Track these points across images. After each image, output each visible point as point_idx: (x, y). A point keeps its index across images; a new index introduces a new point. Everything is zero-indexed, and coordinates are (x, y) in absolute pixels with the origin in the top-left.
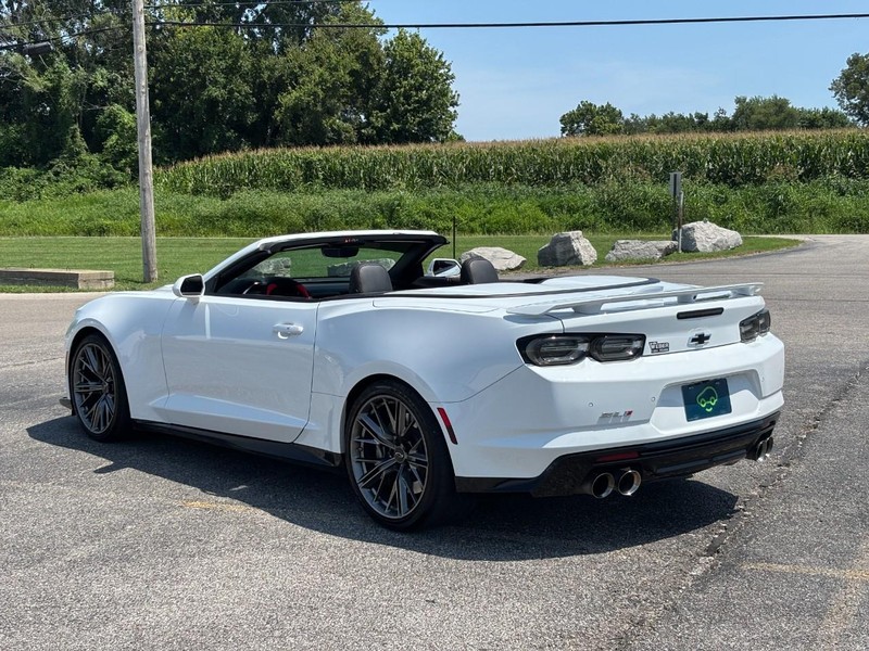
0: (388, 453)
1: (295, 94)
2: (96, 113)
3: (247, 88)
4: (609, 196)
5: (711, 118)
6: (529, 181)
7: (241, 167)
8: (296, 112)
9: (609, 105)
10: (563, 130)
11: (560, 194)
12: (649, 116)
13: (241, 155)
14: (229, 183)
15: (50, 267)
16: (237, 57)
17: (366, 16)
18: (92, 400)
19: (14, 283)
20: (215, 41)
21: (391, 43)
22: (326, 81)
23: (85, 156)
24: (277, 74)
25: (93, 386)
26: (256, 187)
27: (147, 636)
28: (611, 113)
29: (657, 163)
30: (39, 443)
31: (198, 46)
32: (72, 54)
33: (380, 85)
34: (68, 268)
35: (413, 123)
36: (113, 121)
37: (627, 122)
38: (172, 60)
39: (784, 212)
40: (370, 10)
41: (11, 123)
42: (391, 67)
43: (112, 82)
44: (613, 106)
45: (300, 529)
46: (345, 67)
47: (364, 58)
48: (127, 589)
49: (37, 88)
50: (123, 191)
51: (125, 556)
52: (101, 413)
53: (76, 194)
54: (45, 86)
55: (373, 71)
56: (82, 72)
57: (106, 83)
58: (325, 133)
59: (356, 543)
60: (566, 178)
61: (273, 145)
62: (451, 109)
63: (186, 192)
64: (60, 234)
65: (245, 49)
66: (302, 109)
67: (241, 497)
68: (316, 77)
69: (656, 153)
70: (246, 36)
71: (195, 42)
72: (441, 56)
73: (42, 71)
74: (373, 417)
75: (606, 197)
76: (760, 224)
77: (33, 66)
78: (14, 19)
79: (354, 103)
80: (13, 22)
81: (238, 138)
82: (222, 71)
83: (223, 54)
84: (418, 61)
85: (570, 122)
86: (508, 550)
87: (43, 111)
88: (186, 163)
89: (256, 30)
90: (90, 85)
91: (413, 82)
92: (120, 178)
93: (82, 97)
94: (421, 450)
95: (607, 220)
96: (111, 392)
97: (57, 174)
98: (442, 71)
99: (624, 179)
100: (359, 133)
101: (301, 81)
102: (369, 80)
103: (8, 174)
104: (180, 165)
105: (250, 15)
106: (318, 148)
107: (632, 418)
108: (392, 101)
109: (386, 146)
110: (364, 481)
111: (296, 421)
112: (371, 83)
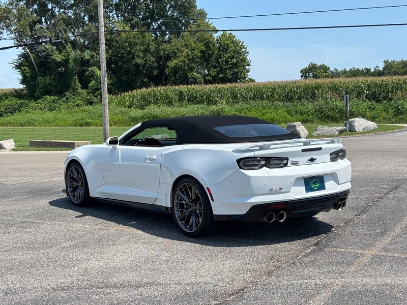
0: (189, 206)
1: (175, 61)
2: (85, 71)
3: (153, 59)
4: (319, 107)
5: (372, 70)
6: (282, 100)
7: (150, 94)
8: (175, 70)
9: (323, 65)
10: (302, 76)
11: (296, 106)
12: (343, 69)
13: (150, 89)
14: (145, 102)
15: (63, 140)
16: (148, 45)
17: (208, 25)
18: (75, 189)
19: (47, 146)
20: (139, 38)
21: (219, 37)
22: (189, 55)
23: (80, 90)
24: (167, 52)
25: (75, 184)
26: (157, 104)
27: (90, 271)
28: (325, 68)
29: (342, 91)
30: (53, 207)
31: (131, 40)
32: (74, 44)
33: (214, 57)
34: (71, 140)
35: (229, 74)
36: (93, 75)
37: (332, 72)
38: (119, 46)
39: (402, 113)
40: (210, 22)
41: (46, 76)
42: (219, 48)
43: (92, 57)
44: (325, 65)
45: (154, 237)
46: (198, 49)
47: (207, 45)
48: (84, 256)
49: (58, 60)
50: (97, 106)
51: (84, 245)
52: (78, 195)
53: (76, 108)
54: (62, 59)
55: (211, 50)
56: (79, 52)
57: (89, 57)
58: (189, 79)
59: (175, 241)
60: (300, 98)
61: (165, 85)
62: (247, 67)
63: (125, 107)
64: (68, 126)
65: (152, 41)
66: (178, 68)
67: (132, 226)
68: (184, 53)
69: (342, 87)
70: (153, 35)
71: (130, 38)
72: (242, 43)
73: (60, 52)
74: (183, 192)
75: (318, 108)
76: (390, 119)
77: (57, 50)
78: (48, 28)
79: (203, 65)
80: (47, 30)
81: (149, 82)
82: (142, 51)
83: (142, 43)
84: (232, 45)
85: (305, 73)
86: (234, 244)
87: (61, 70)
88: (125, 93)
89: (158, 33)
90: (82, 58)
91: (229, 55)
92: (96, 100)
93: (79, 63)
94: (200, 205)
95: (318, 118)
96: (82, 186)
97: (67, 99)
98: (243, 50)
99: (326, 99)
100: (205, 78)
101: (178, 55)
102: (209, 54)
103: (45, 99)
104: (123, 94)
105: (155, 25)
106: (186, 86)
107: (282, 191)
108: (220, 64)
109: (217, 85)
110: (179, 218)
111: (154, 195)
112: (210, 56)
